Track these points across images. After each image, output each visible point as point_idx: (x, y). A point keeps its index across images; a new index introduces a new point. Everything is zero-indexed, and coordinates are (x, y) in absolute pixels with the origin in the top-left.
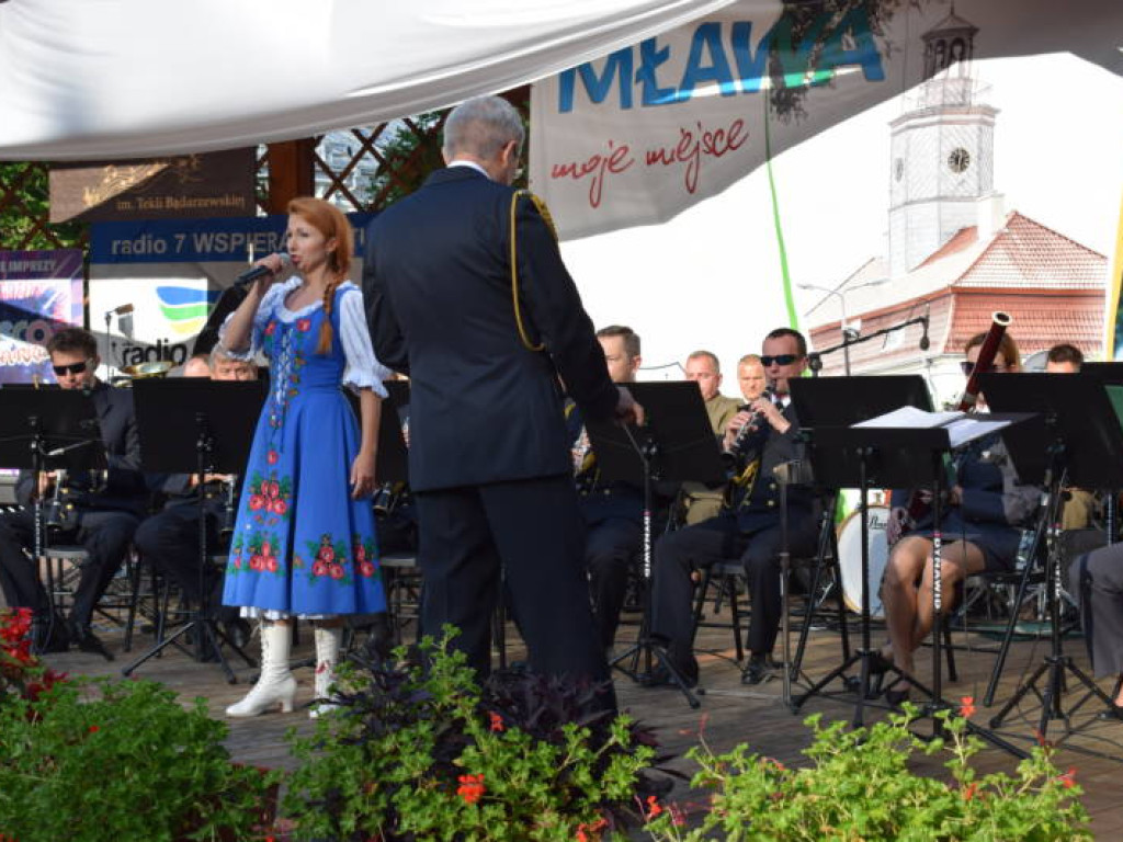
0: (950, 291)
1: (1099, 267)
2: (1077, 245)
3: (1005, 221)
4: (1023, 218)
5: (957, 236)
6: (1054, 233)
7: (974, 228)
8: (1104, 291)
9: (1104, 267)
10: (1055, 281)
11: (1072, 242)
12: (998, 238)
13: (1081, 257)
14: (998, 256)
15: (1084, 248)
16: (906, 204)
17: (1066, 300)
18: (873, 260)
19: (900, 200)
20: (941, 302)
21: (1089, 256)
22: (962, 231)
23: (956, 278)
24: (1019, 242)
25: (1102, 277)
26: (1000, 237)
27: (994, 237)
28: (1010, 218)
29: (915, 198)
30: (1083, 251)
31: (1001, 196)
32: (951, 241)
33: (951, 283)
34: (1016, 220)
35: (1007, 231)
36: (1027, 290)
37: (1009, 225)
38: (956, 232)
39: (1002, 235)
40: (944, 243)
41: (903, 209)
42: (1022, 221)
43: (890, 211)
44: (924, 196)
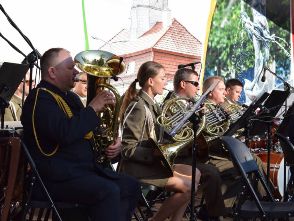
0: (152, 50)
1: (200, 47)
2: (194, 37)
3: (171, 22)
4: (177, 22)
5: (155, 25)
6: (187, 30)
7: (161, 23)
8: (201, 57)
9: (201, 47)
10: (186, 51)
11: (192, 35)
12: (169, 29)
13: (195, 42)
14: (168, 37)
15: (196, 39)
16: (138, 6)
17: (189, 59)
18: (123, 30)
19: (136, 4)
20: (149, 54)
21: (197, 42)
22: (157, 23)
23: (154, 44)
24: (176, 32)
25: (200, 51)
26: (170, 29)
27: (168, 28)
28: (173, 21)
29: (142, 4)
30: (195, 40)
31: (170, 11)
32: (154, 27)
33: (152, 46)
34: (175, 22)
35: (172, 26)
36: (177, 53)
37: (173, 24)
38: (155, 23)
39: (171, 27)
40: (151, 27)
41: (137, 8)
42: (177, 23)
43: (132, 8)
44: (144, 5)
